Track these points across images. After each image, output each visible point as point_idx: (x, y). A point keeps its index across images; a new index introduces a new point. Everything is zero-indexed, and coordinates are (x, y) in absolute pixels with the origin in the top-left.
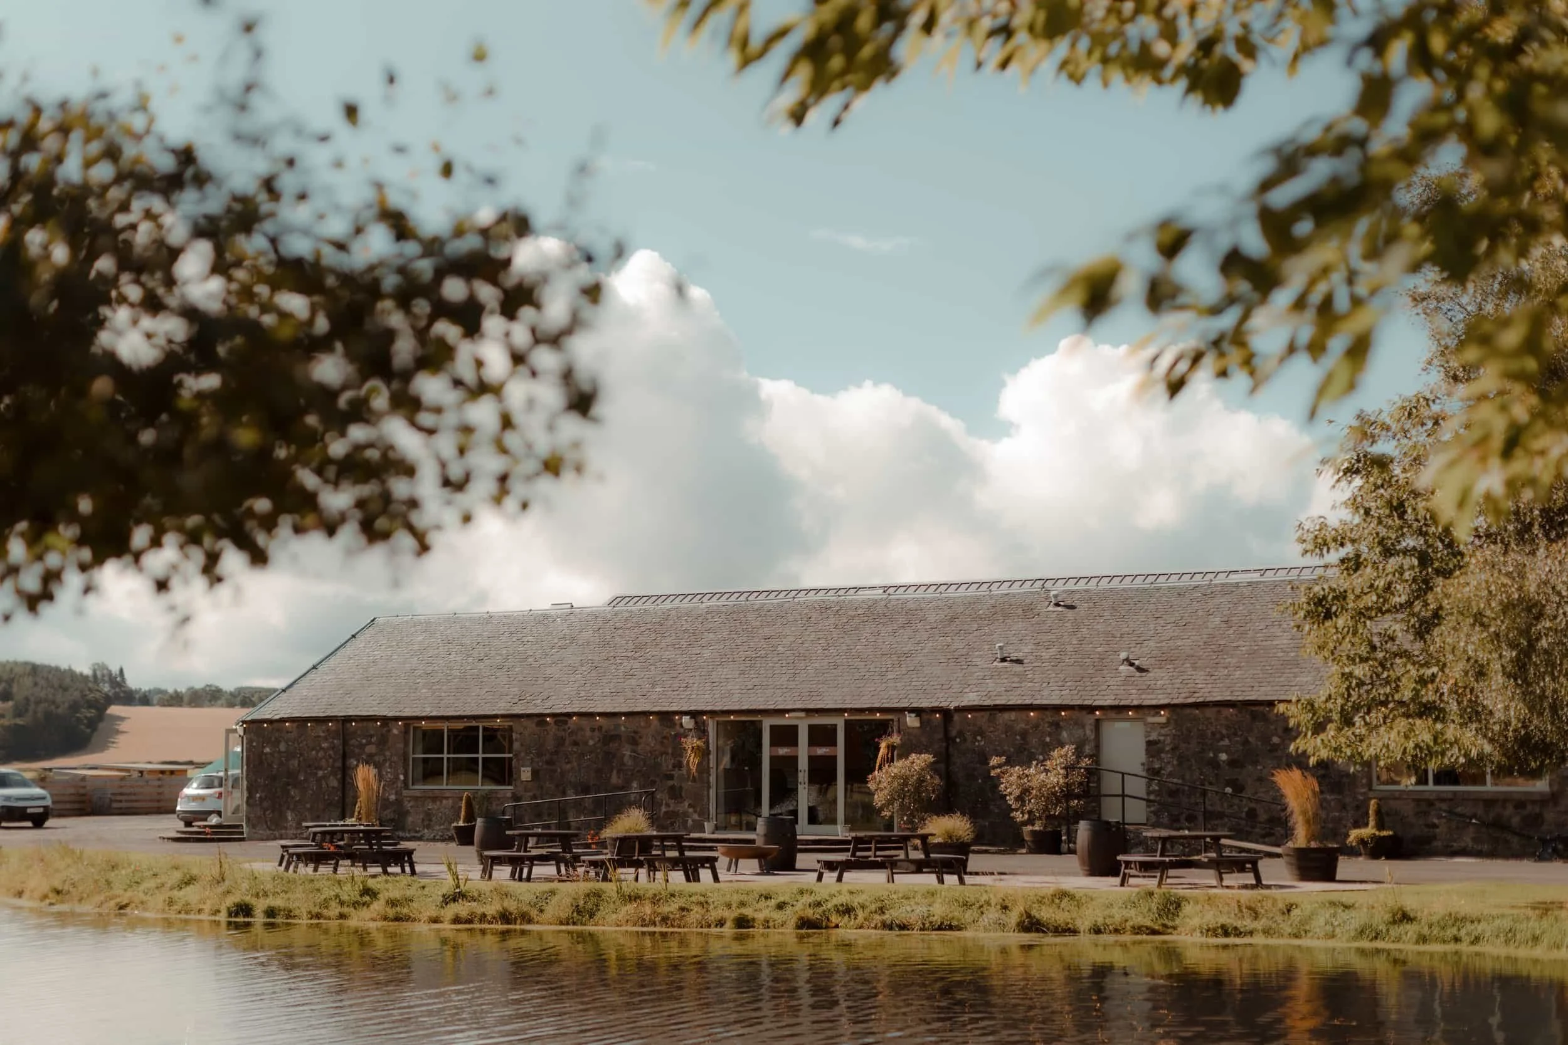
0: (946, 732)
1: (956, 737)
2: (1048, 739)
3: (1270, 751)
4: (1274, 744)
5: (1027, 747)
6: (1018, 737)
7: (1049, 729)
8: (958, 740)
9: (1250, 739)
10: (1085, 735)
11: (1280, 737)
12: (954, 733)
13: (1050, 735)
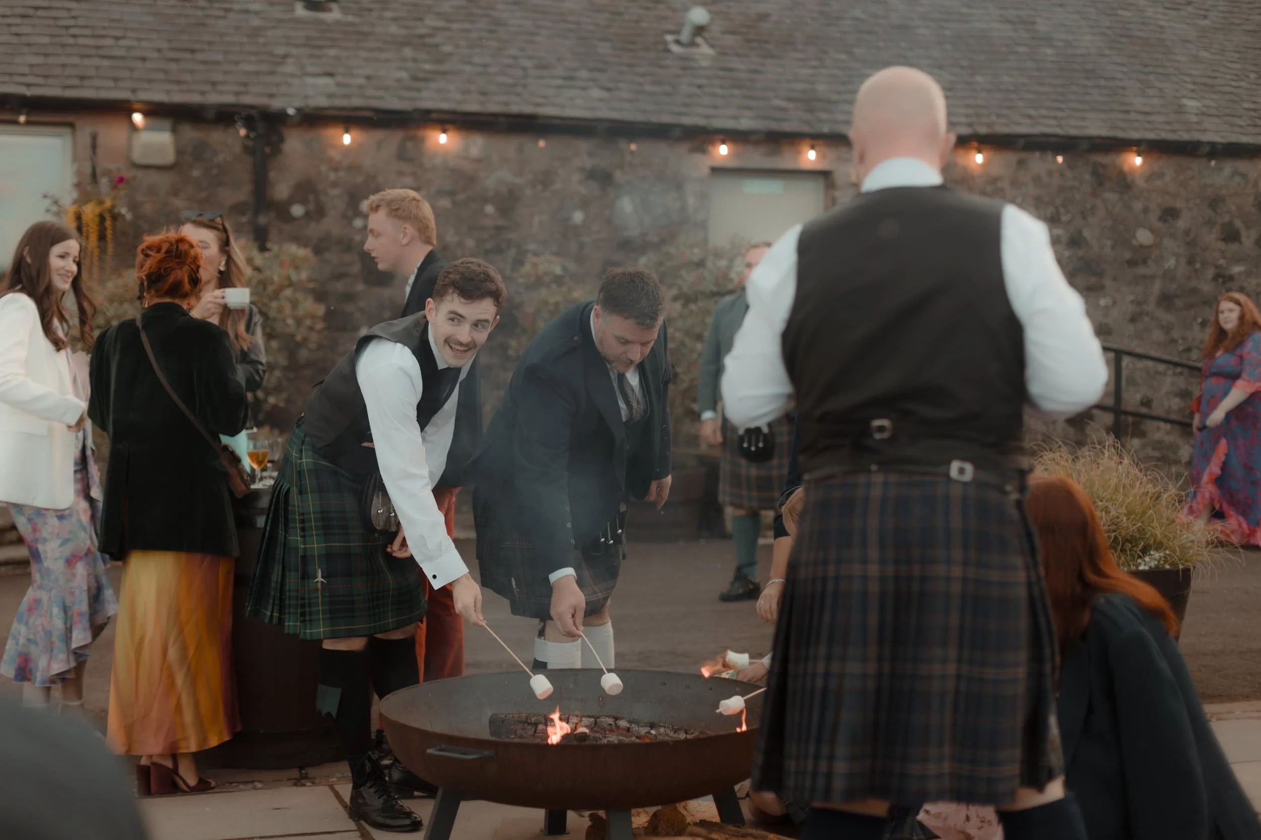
0: (261, 183)
1: (291, 201)
2: (578, 217)
3: (1131, 263)
4: (1142, 246)
5: (512, 236)
6: (489, 209)
7: (582, 190)
8: (297, 210)
9: (1086, 233)
10: (683, 209)
11: (1152, 231)
12: (281, 190)
13: (584, 204)
